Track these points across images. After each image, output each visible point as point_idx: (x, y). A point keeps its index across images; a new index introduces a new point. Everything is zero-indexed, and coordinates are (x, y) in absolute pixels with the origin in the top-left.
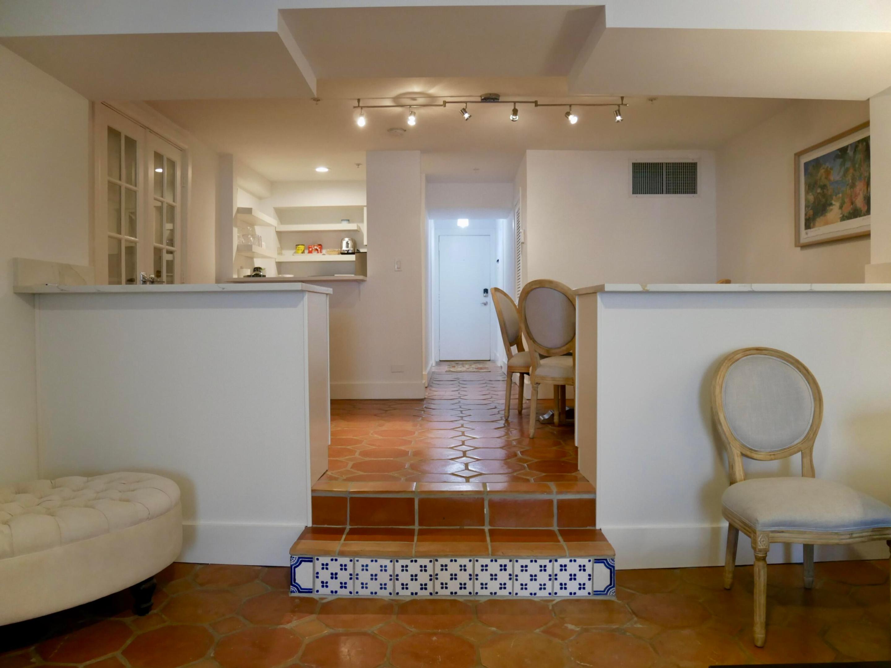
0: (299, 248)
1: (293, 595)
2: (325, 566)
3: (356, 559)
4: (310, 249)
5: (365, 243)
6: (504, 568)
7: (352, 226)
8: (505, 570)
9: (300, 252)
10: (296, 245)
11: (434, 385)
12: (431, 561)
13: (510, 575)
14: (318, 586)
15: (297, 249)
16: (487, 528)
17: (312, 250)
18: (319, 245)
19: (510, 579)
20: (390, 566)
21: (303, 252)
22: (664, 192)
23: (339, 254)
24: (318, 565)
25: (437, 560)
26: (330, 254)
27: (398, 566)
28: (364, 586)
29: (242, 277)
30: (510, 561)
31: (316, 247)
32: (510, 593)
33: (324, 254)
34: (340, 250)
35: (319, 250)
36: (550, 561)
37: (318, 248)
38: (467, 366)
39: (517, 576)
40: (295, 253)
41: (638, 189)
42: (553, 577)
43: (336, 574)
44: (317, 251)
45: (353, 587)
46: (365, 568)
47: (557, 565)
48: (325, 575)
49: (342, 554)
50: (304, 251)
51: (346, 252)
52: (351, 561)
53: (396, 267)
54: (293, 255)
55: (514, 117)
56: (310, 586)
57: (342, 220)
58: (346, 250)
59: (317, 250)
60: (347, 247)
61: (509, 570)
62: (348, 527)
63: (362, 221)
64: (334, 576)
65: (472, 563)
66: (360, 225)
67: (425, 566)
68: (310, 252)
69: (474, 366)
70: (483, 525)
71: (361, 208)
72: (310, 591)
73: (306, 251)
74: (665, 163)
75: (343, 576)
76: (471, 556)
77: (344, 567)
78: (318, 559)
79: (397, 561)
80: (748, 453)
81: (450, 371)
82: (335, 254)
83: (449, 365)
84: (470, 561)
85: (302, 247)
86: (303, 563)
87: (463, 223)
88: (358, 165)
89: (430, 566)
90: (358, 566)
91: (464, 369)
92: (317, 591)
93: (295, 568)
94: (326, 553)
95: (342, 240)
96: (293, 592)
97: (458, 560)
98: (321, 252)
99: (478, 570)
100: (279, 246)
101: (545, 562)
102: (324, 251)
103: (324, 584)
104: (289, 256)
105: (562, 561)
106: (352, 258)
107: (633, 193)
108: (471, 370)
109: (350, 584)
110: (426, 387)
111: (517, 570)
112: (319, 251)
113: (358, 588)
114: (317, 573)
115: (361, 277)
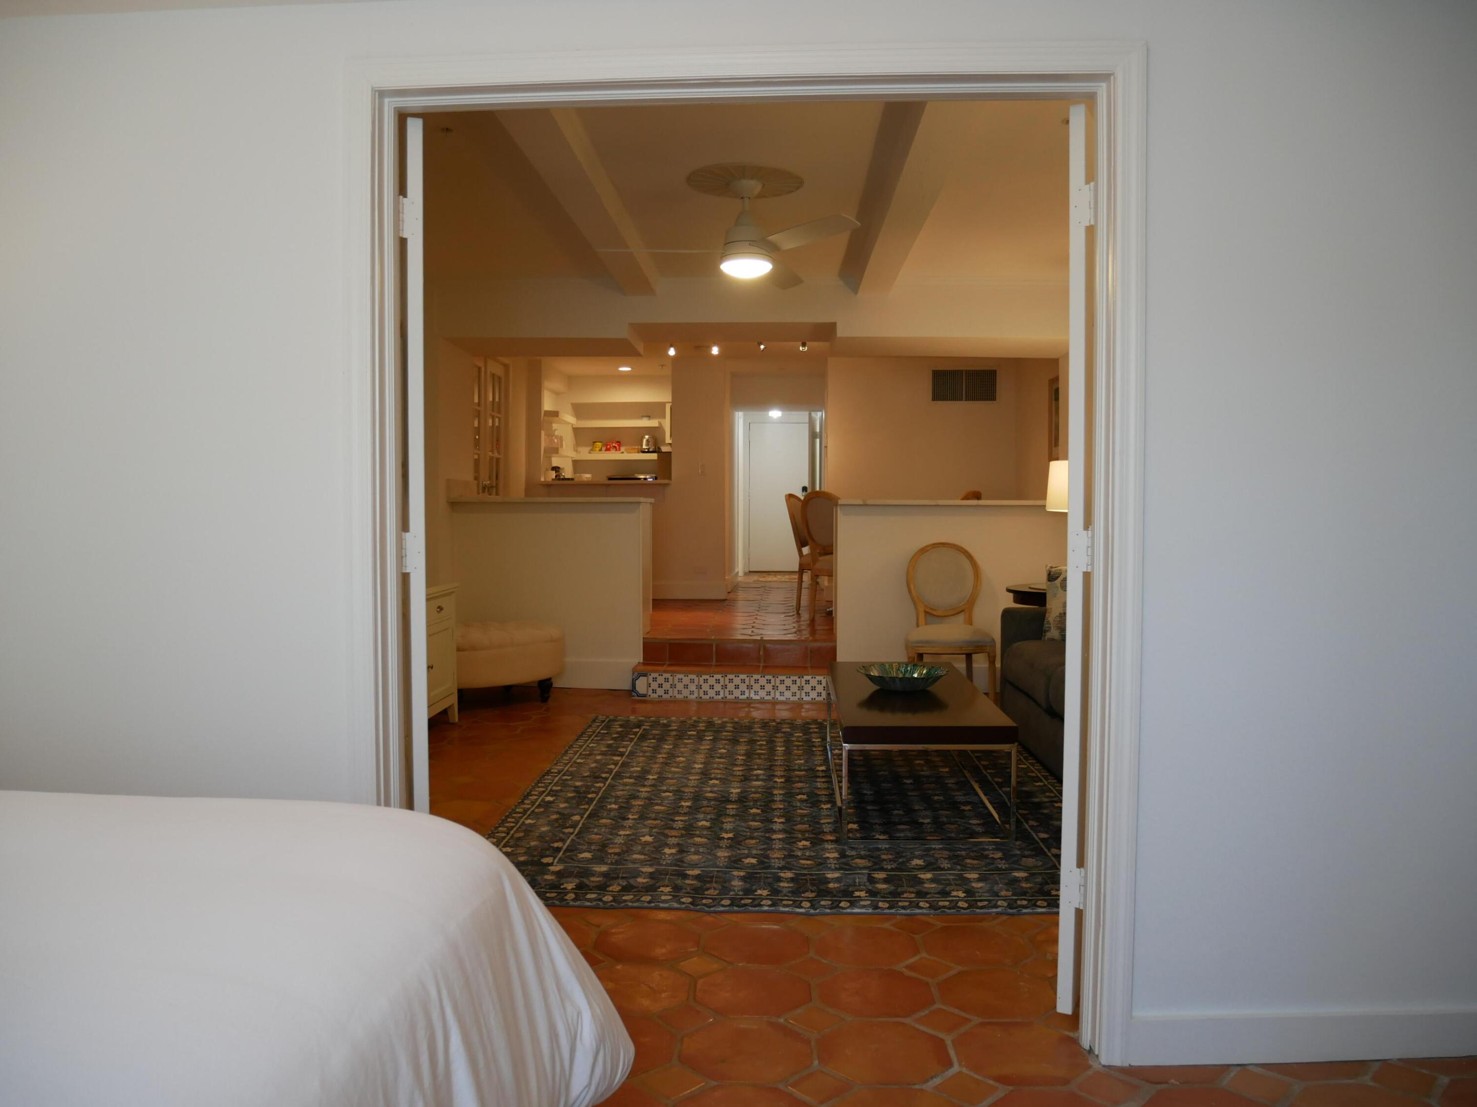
0: (596, 445)
1: (634, 698)
2: (655, 679)
3: (675, 674)
4: (608, 447)
5: (668, 440)
6: (769, 681)
7: (653, 423)
8: (770, 683)
9: (598, 449)
10: (594, 442)
11: (739, 591)
12: (722, 677)
13: (773, 686)
14: (650, 692)
15: (595, 446)
16: (762, 664)
17: (610, 447)
18: (618, 442)
19: (773, 689)
20: (696, 679)
21: (600, 450)
22: (963, 399)
23: (638, 452)
24: (651, 678)
25: (726, 676)
26: (628, 453)
27: (702, 680)
28: (679, 692)
29: (550, 480)
30: (773, 677)
31: (614, 445)
32: (773, 698)
33: (623, 453)
34: (640, 447)
35: (618, 447)
36: (799, 678)
37: (616, 445)
38: (779, 577)
39: (777, 687)
40: (592, 450)
41: (938, 395)
42: (801, 688)
43: (662, 684)
44: (615, 449)
45: (672, 693)
46: (680, 680)
47: (803, 680)
48: (654, 685)
49: (666, 672)
50: (601, 448)
51: (647, 450)
52: (671, 676)
53: (700, 471)
54: (590, 453)
55: (803, 348)
56: (645, 693)
57: (642, 416)
58: (647, 449)
59: (615, 447)
60: (647, 444)
61: (773, 683)
62: (667, 663)
63: (664, 417)
64: (660, 686)
65: (748, 678)
66: (661, 420)
67: (719, 680)
68: (608, 450)
69: (787, 577)
70: (760, 663)
71: (662, 405)
72: (645, 696)
73: (604, 449)
74: (964, 370)
75: (666, 686)
76: (748, 674)
77: (667, 680)
78: (650, 675)
79: (701, 676)
80: (930, 611)
81: (758, 581)
82: (635, 453)
83: (759, 576)
84: (748, 676)
85: (599, 444)
86: (641, 677)
87: (775, 414)
88: (662, 366)
89: (722, 680)
90: (676, 678)
91: (775, 579)
92: (650, 696)
93: (635, 680)
94: (655, 671)
95: (643, 438)
96: (634, 696)
97: (740, 675)
98: (619, 450)
99: (752, 683)
100: (575, 443)
101: (795, 678)
102: (623, 449)
103: (654, 691)
104: (585, 454)
105: (806, 678)
106: (654, 456)
107: (933, 400)
108: (783, 580)
109: (671, 691)
110: (729, 593)
111: (778, 683)
112: (618, 449)
113: (676, 694)
114: (650, 684)
115: (666, 481)
